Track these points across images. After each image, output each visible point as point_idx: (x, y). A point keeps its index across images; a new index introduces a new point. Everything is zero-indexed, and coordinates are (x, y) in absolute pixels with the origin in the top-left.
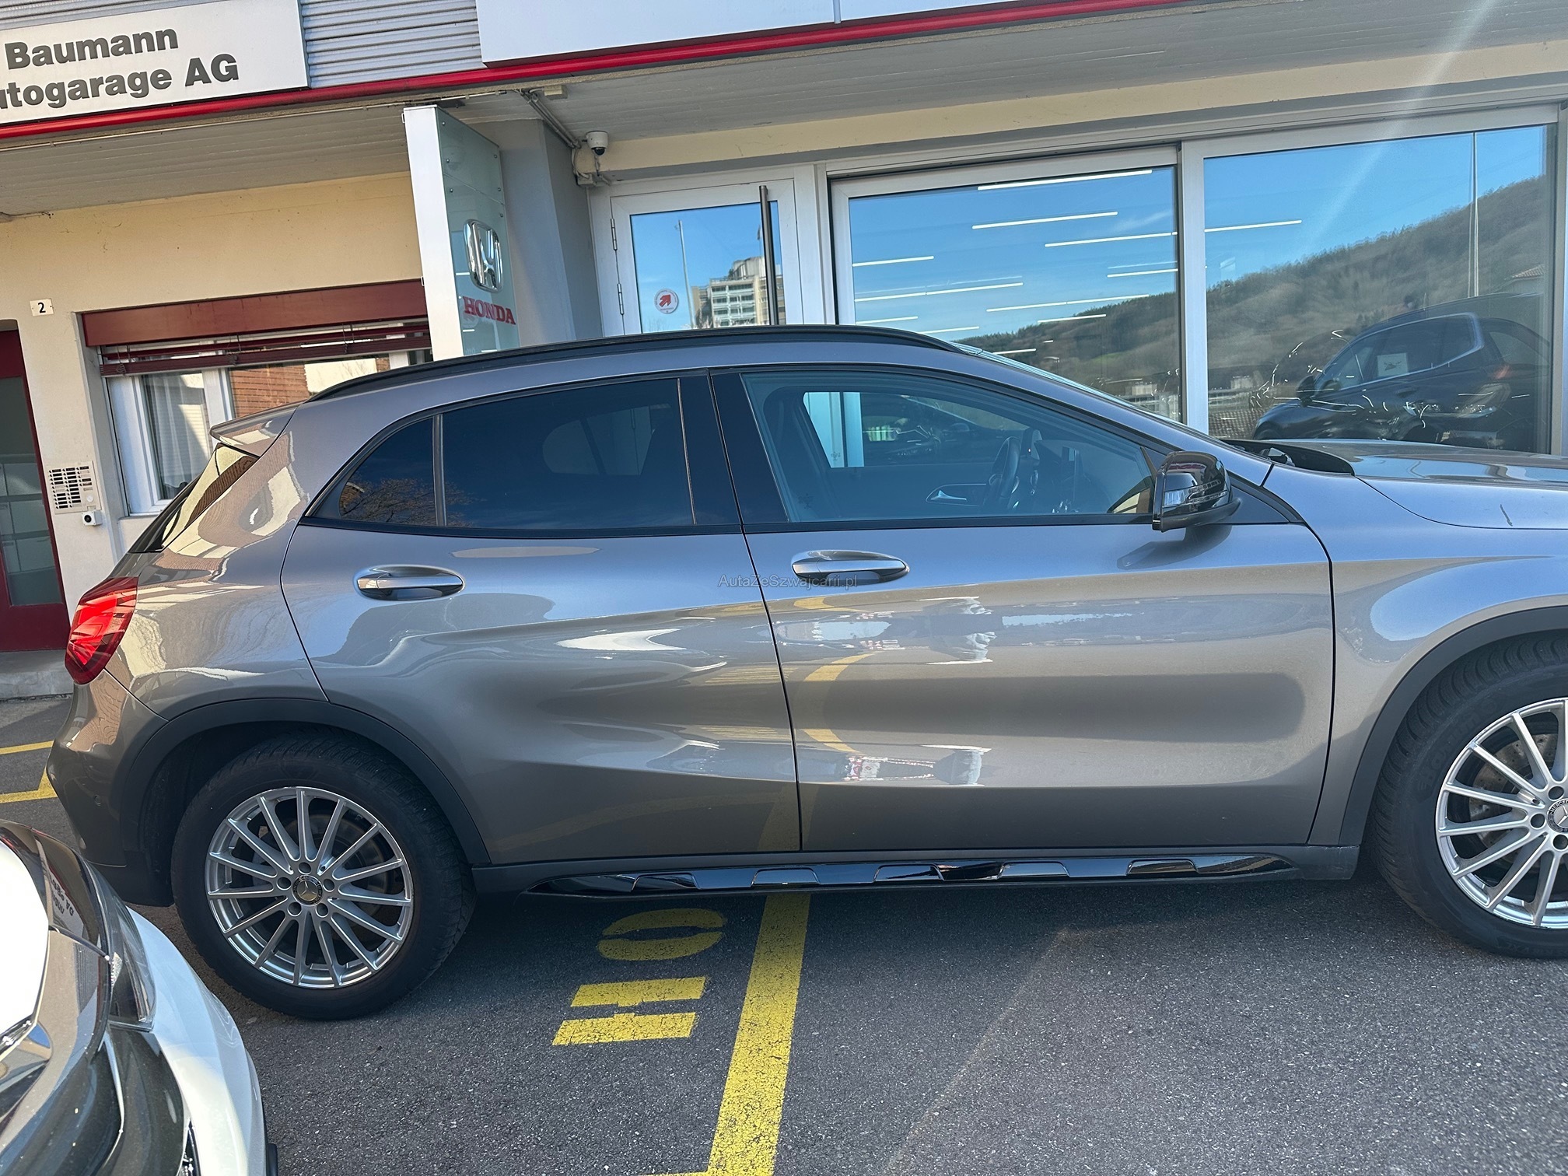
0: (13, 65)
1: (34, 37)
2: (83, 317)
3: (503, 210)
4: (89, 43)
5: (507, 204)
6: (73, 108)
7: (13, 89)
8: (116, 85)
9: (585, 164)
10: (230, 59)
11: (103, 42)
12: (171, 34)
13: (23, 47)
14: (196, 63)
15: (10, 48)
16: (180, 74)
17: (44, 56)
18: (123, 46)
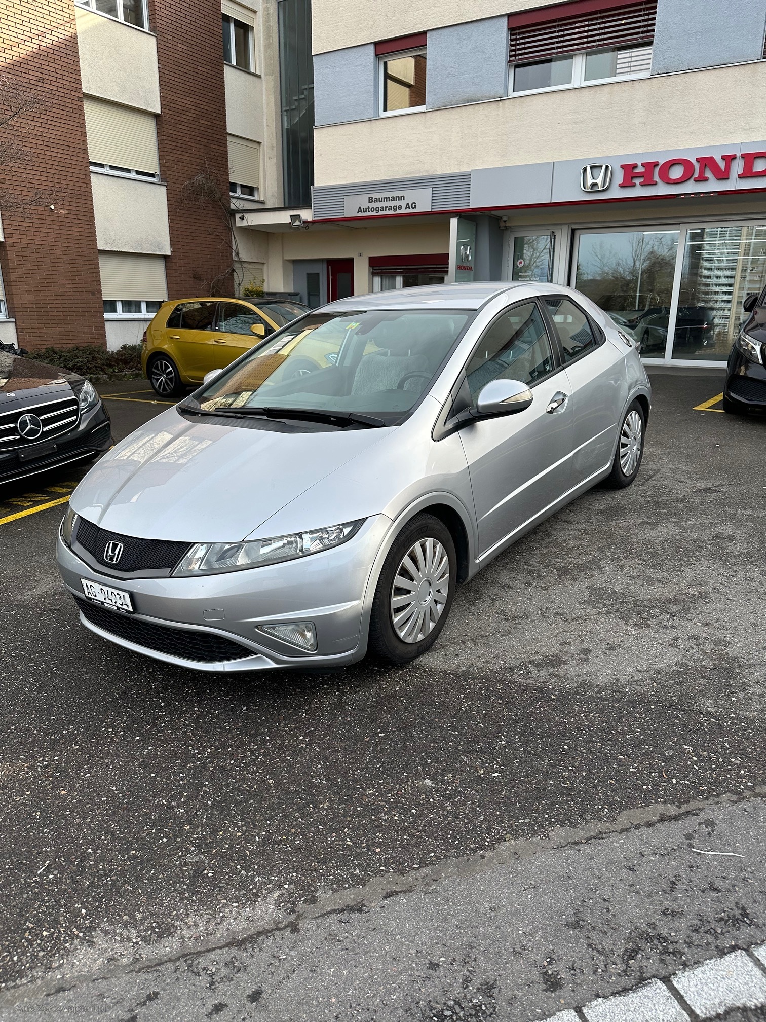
0: (369, 202)
1: (374, 196)
2: (370, 258)
3: (474, 239)
4: (386, 198)
5: (476, 238)
6: (381, 213)
7: (369, 208)
8: (390, 208)
9: (502, 224)
10: (415, 203)
11: (389, 198)
12: (404, 196)
13: (372, 198)
14: (408, 204)
15: (369, 198)
16: (404, 207)
17: (376, 200)
18: (393, 199)
